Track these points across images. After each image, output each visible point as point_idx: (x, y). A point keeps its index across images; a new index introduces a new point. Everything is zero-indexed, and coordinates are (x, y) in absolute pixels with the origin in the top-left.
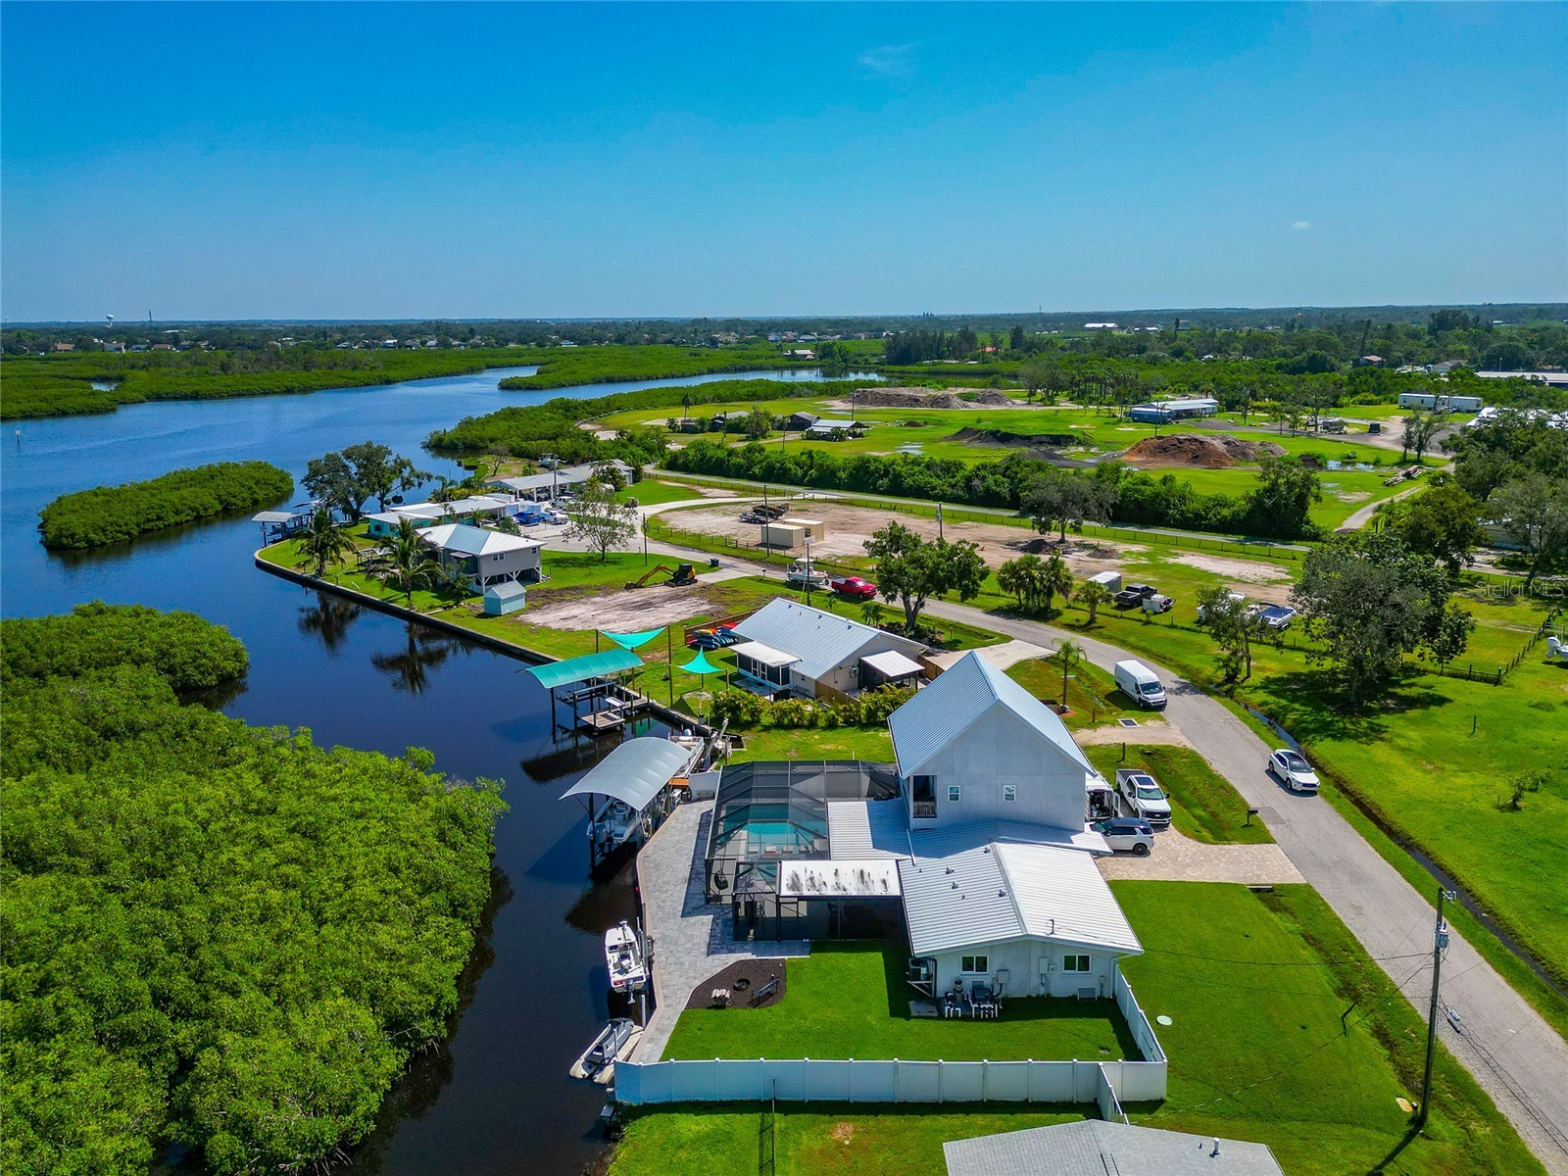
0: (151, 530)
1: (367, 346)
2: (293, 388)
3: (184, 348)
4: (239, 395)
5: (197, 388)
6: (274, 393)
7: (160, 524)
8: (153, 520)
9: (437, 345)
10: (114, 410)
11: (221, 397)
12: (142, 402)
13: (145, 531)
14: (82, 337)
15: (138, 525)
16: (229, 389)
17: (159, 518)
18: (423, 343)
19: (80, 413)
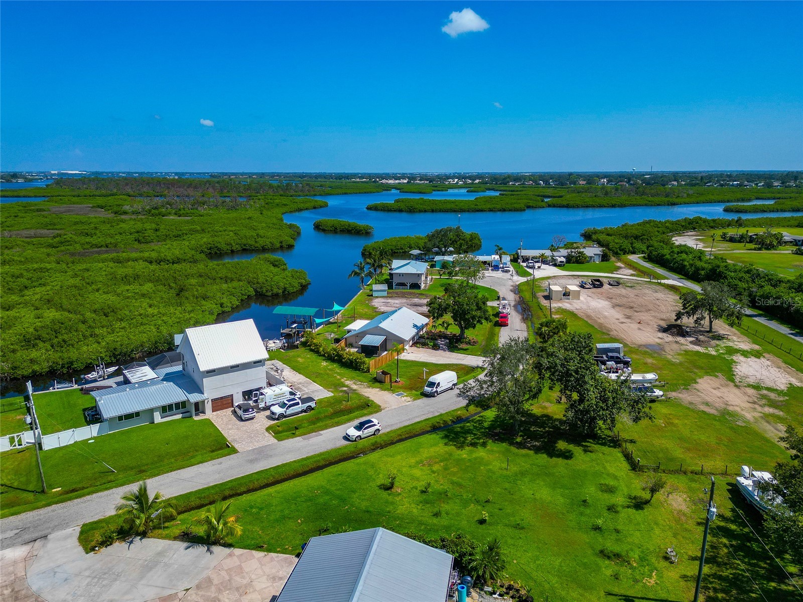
0: (397, 253)
1: (722, 185)
2: (615, 205)
3: (631, 184)
4: (587, 207)
5: (568, 202)
6: (605, 206)
7: (401, 251)
8: (398, 249)
9: (763, 185)
10: (524, 210)
11: (578, 207)
12: (544, 207)
13: (395, 252)
14: (591, 178)
15: (392, 250)
16: (583, 204)
17: (402, 249)
18: (757, 184)
19: (510, 210)
